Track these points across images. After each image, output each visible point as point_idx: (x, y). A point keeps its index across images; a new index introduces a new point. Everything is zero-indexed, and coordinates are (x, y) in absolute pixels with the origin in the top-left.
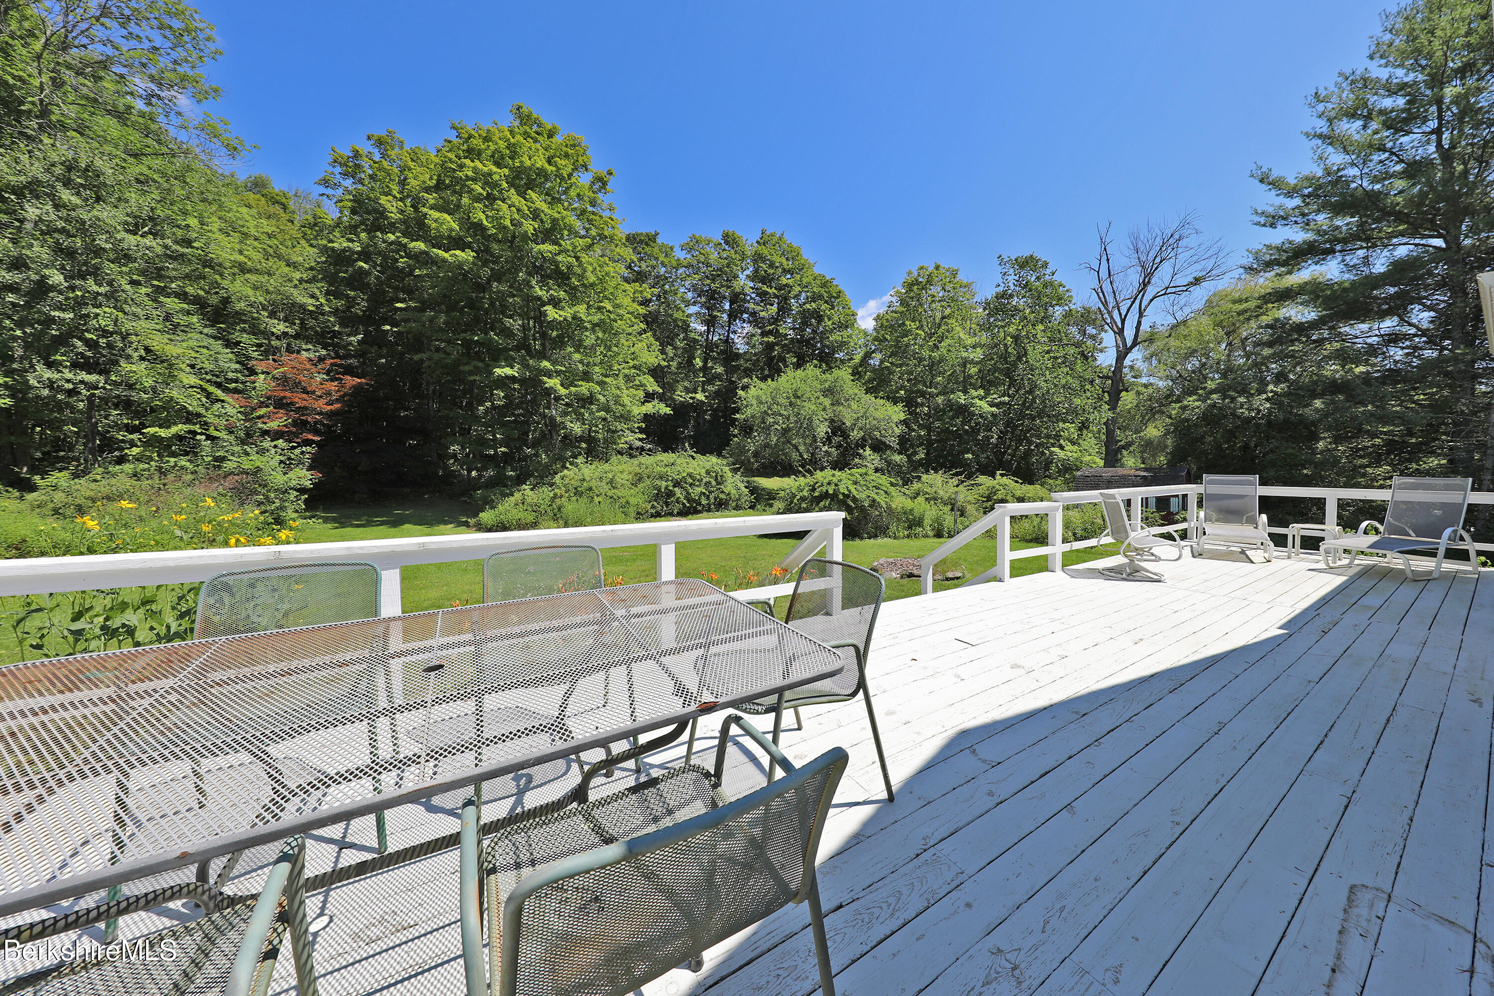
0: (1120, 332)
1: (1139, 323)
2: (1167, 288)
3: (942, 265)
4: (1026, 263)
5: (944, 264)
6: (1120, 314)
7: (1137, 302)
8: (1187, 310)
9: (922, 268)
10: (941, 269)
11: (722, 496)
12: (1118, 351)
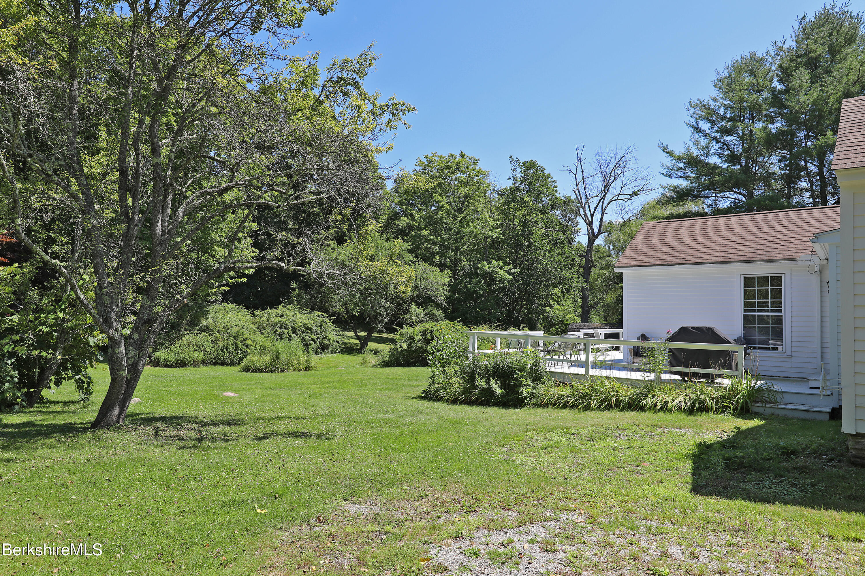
0: (590, 224)
1: (602, 218)
2: (619, 195)
3: (466, 154)
4: (530, 166)
5: (468, 154)
6: (590, 212)
7: (601, 204)
8: (630, 214)
9: (452, 156)
10: (465, 157)
11: (326, 342)
12: (589, 238)
